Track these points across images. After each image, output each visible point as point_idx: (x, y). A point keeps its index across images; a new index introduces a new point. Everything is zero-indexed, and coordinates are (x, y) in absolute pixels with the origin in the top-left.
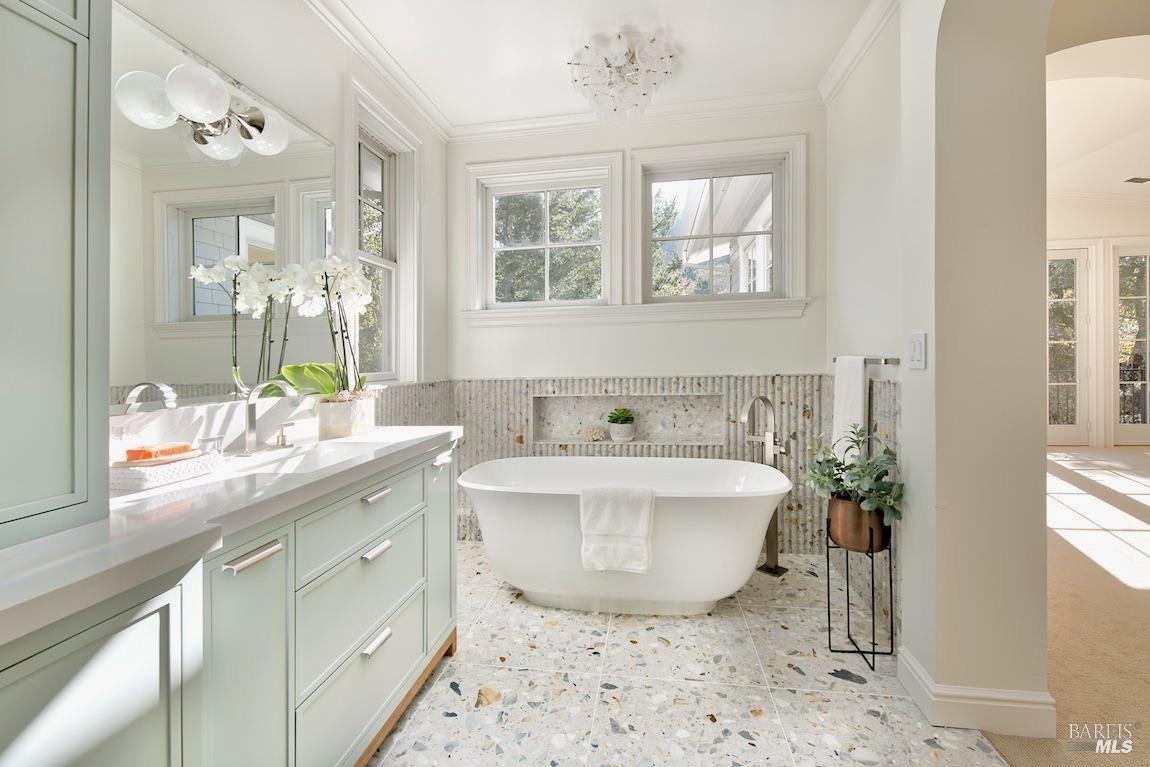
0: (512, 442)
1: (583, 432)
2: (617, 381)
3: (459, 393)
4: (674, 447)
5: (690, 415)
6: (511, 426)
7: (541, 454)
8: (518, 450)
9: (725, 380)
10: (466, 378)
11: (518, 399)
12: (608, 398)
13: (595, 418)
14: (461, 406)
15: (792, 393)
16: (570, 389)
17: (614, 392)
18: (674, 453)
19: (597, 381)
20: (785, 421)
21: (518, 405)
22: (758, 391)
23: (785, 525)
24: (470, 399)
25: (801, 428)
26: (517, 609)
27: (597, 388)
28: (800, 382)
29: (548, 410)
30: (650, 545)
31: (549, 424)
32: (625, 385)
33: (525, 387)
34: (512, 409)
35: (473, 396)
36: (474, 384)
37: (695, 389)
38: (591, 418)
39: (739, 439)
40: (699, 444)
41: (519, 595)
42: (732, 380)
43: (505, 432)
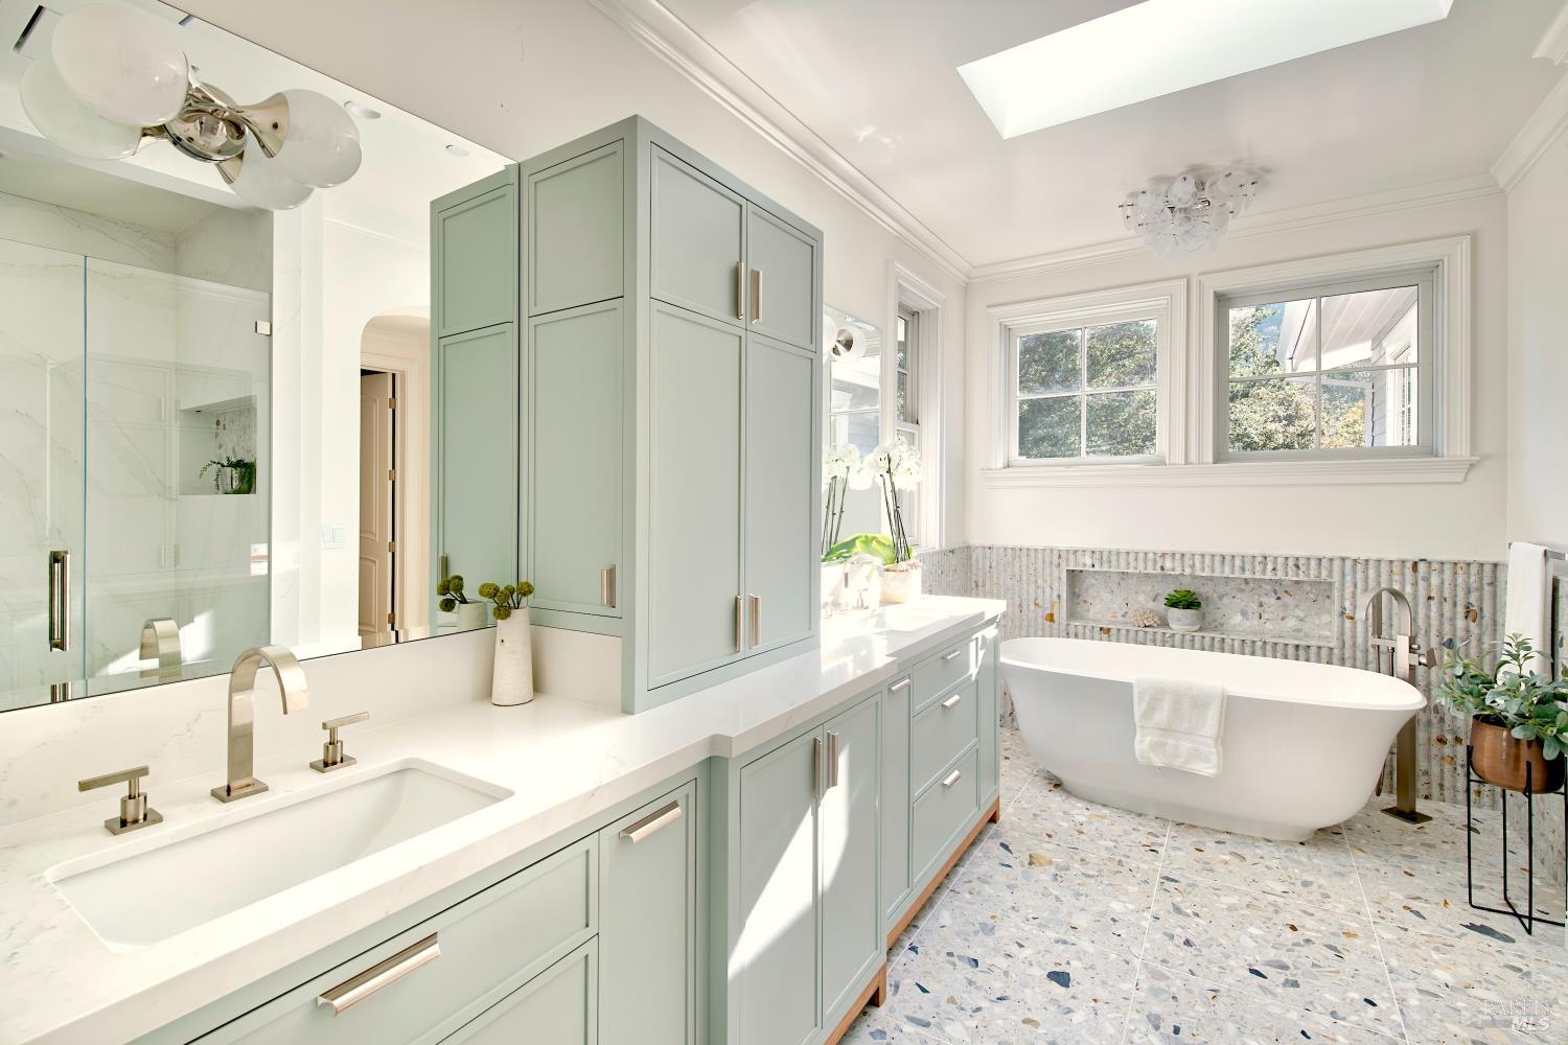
0: (1040, 619)
1: (1131, 613)
2: (1178, 557)
3: (977, 561)
4: (1259, 644)
5: (1285, 606)
6: (1039, 601)
7: (1076, 636)
8: (1047, 630)
9: (1337, 563)
10: (987, 544)
11: (1047, 570)
12: (1165, 576)
13: (1147, 601)
14: (981, 574)
15: (1446, 586)
16: (1114, 563)
17: (1173, 570)
18: (1258, 651)
19: (1151, 556)
20: (1434, 622)
21: (1048, 578)
22: (1391, 580)
23: (1434, 762)
24: (990, 567)
25: (1460, 633)
26: (1056, 799)
27: (1150, 564)
28: (1460, 571)
29: (1085, 586)
30: (1220, 748)
31: (1085, 602)
32: (1188, 562)
33: (1056, 557)
34: (1040, 582)
35: (994, 564)
36: (995, 551)
37: (1290, 572)
38: (1142, 598)
39: (1360, 640)
40: (1297, 642)
41: (1058, 785)
42: (1348, 564)
43: (1032, 607)
